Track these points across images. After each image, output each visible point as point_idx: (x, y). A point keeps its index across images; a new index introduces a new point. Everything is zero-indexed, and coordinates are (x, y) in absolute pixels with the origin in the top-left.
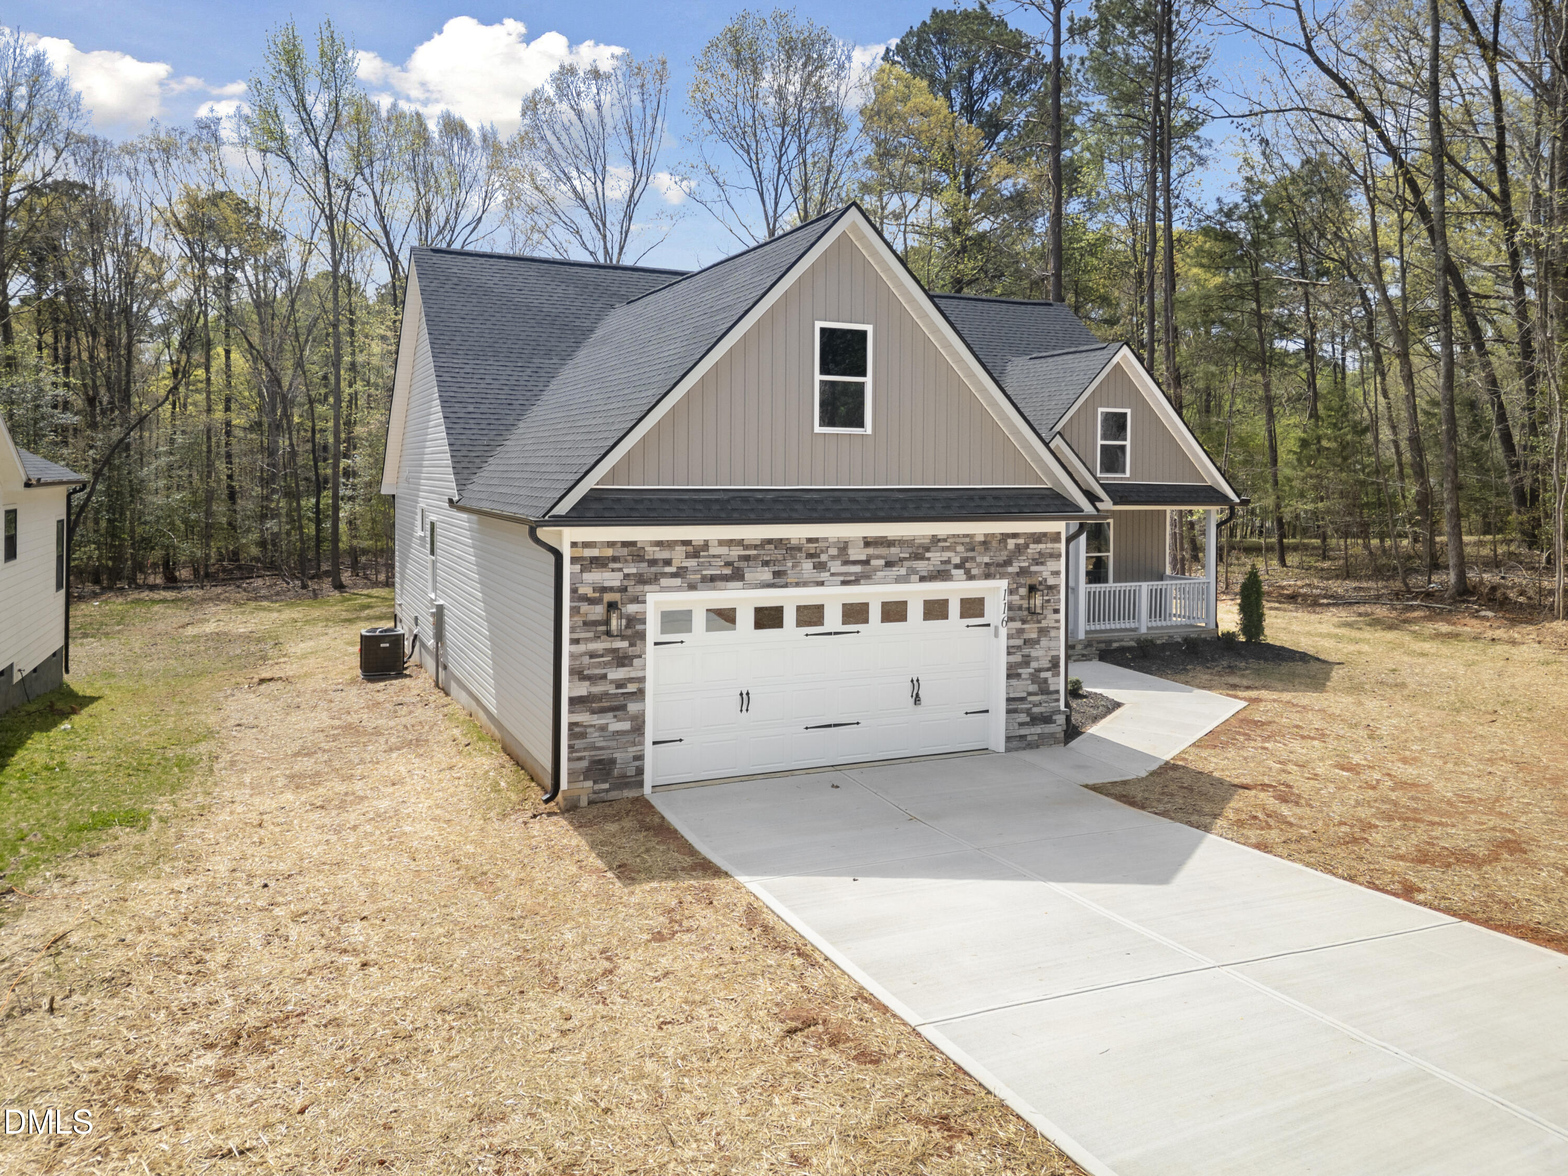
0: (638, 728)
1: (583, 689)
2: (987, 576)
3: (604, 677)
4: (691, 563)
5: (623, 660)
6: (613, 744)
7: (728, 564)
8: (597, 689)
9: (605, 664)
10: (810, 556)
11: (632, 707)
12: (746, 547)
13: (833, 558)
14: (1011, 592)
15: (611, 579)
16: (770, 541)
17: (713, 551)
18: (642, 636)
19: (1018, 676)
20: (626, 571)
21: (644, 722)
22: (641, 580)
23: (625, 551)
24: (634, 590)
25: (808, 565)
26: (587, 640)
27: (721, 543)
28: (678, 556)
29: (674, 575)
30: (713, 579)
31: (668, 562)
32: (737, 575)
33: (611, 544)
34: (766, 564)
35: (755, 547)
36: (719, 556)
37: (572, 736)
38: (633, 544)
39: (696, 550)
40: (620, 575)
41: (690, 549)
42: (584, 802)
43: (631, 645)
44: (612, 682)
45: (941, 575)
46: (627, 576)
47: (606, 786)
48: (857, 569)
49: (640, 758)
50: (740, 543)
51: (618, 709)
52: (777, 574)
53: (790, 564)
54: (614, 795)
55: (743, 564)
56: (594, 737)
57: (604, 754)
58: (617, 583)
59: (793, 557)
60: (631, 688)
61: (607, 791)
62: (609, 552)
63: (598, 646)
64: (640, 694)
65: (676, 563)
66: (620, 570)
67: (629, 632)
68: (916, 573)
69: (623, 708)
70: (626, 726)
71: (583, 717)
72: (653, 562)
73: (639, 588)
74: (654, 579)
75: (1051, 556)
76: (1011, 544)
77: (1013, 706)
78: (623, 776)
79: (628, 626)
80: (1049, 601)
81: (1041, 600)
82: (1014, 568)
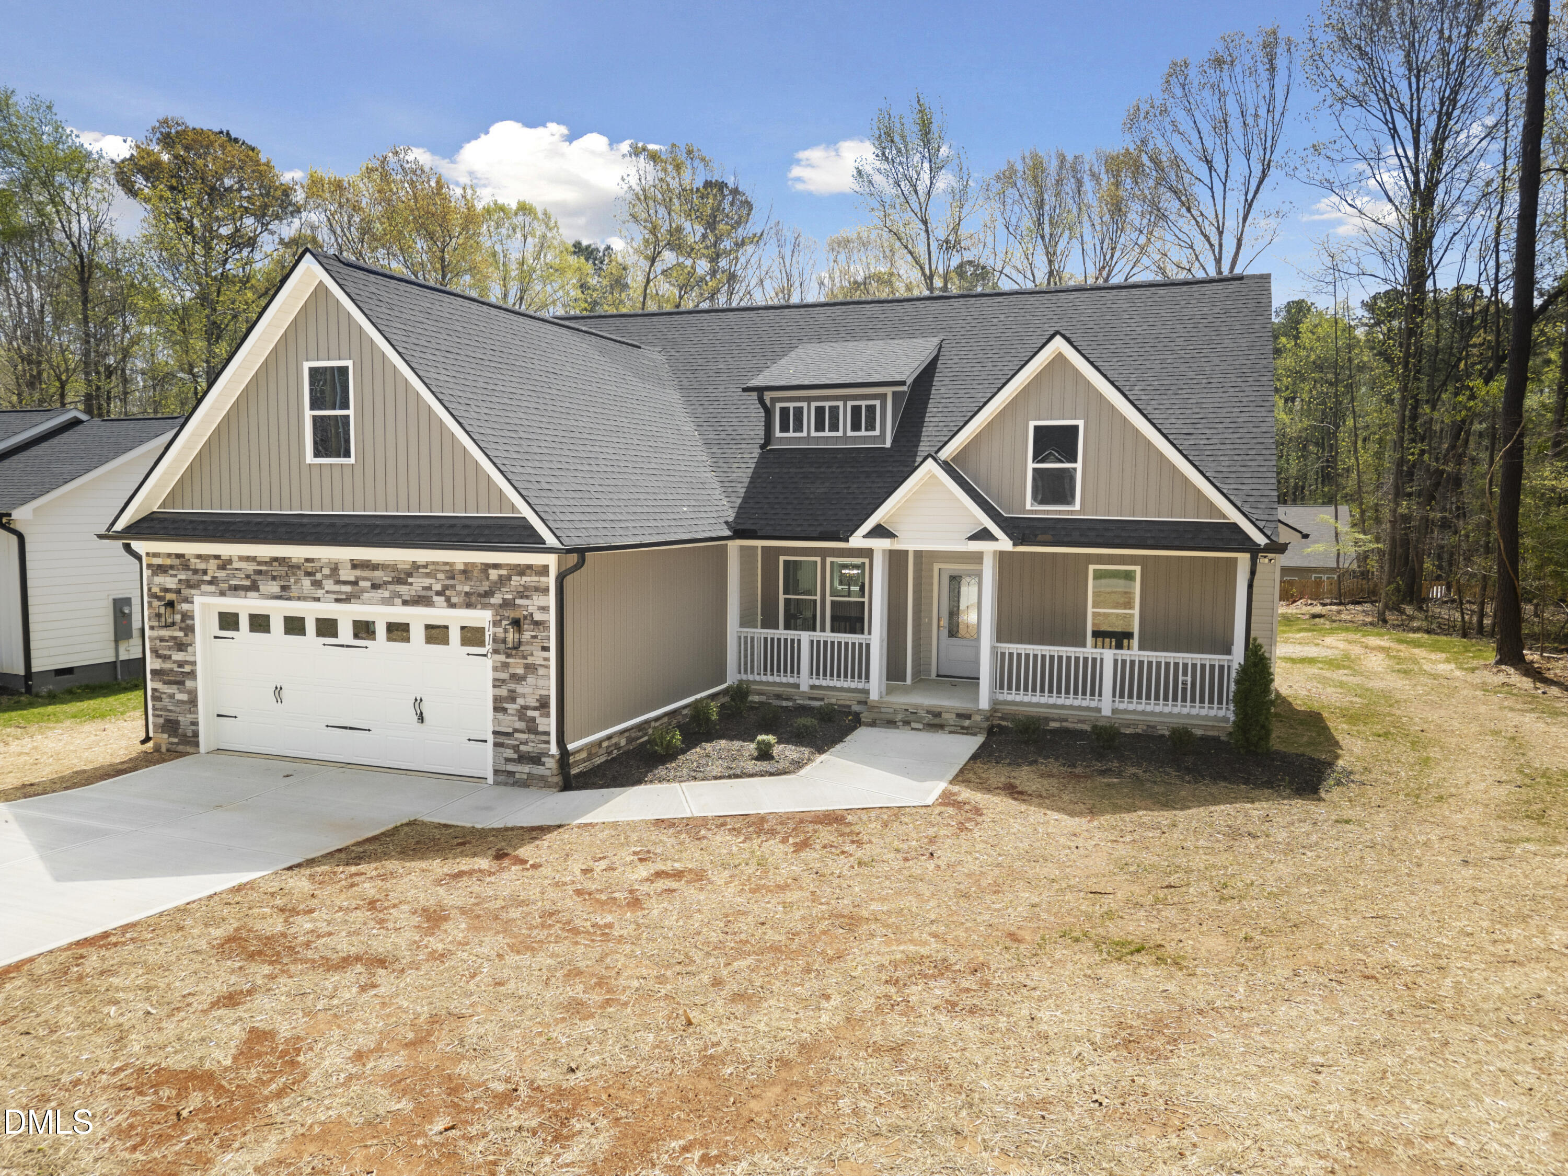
0: (193, 701)
1: (158, 664)
2: (469, 605)
3: (170, 657)
4: (221, 574)
5: (181, 646)
6: (178, 709)
7: (248, 577)
8: (168, 666)
9: (170, 648)
10: (308, 574)
11: (189, 684)
12: (259, 564)
14: (497, 624)
15: (170, 582)
16: (275, 559)
17: (236, 565)
18: (192, 629)
19: (505, 710)
20: (179, 577)
21: (196, 696)
22: (190, 585)
23: (177, 562)
24: (185, 592)
25: (306, 582)
26: (158, 627)
27: (242, 558)
28: (212, 567)
29: (210, 583)
30: (236, 588)
31: (205, 572)
32: (255, 587)
33: (169, 555)
34: (274, 578)
35: (266, 563)
36: (240, 570)
37: (154, 698)
38: (183, 556)
39: (224, 564)
40: (175, 580)
41: (220, 562)
42: (164, 749)
43: (186, 635)
44: (175, 662)
45: (422, 600)
46: (180, 580)
47: (176, 740)
48: (347, 588)
49: (195, 723)
50: (252, 559)
51: (180, 683)
52: (284, 588)
53: (292, 581)
54: (180, 746)
55: (257, 577)
56: (166, 701)
57: (172, 716)
58: (173, 586)
59: (294, 574)
60: (187, 669)
61: (176, 743)
62: (168, 562)
63: (166, 633)
64: (192, 675)
65: (211, 573)
66: (175, 576)
67: (183, 625)
68: (400, 596)
69: (182, 683)
70: (186, 697)
71: (159, 686)
72: (196, 571)
73: (188, 591)
74: (198, 585)
75: (537, 589)
76: (494, 574)
77: (501, 740)
78: (185, 735)
79: (183, 621)
80: (535, 637)
81: (527, 636)
82: (496, 599)
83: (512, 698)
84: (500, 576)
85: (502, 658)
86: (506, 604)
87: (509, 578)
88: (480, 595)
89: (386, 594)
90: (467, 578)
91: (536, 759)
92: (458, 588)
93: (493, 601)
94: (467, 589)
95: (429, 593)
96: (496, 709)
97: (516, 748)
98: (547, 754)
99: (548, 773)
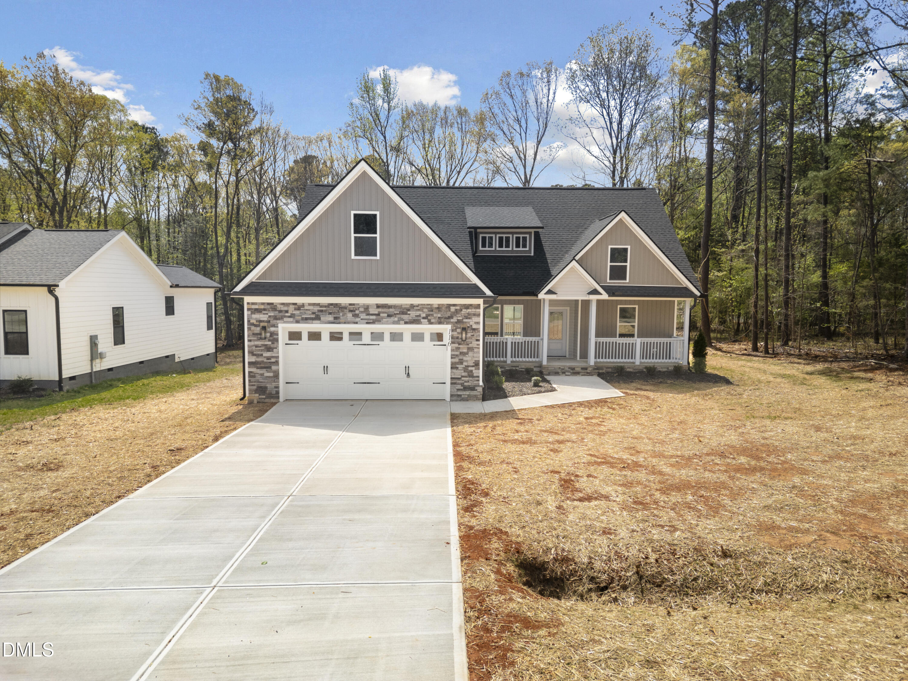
0: (276, 376)
1: (253, 359)
2: (440, 323)
3: (262, 355)
4: (297, 312)
5: (269, 349)
6: (266, 381)
7: (313, 313)
8: (260, 359)
9: (262, 350)
10: (351, 311)
11: (274, 368)
12: (321, 307)
13: (362, 312)
14: (453, 331)
15: (263, 317)
16: (332, 304)
17: (306, 308)
18: (277, 340)
19: (457, 368)
20: (269, 314)
21: (278, 374)
22: (276, 318)
23: (269, 307)
24: (273, 322)
25: (350, 315)
26: (254, 340)
27: (310, 304)
28: (291, 309)
29: (290, 317)
30: (306, 319)
31: (287, 312)
32: (317, 318)
33: (263, 304)
34: (330, 314)
35: (325, 306)
36: (309, 310)
37: (250, 376)
38: (272, 304)
39: (299, 307)
40: (267, 316)
41: (296, 306)
42: (255, 402)
43: (273, 343)
44: (265, 357)
45: (416, 321)
46: (270, 316)
47: (264, 397)
48: (374, 317)
49: (277, 387)
50: (318, 305)
51: (268, 367)
52: (335, 318)
53: (341, 314)
54: (267, 400)
55: (319, 313)
56: (258, 377)
57: (263, 385)
58: (266, 319)
59: (342, 311)
60: (273, 360)
61: (264, 399)
62: (262, 307)
63: (259, 343)
64: (277, 363)
65: (290, 312)
66: (267, 314)
67: (271, 338)
68: (403, 320)
69: (270, 367)
70: (271, 374)
71: (254, 370)
72: (280, 311)
73: (275, 321)
74: (281, 318)
75: (474, 315)
76: (453, 309)
77: (454, 381)
78: (271, 394)
79: (271, 336)
80: (473, 335)
81: (469, 335)
82: (454, 320)
83: (461, 362)
84: (456, 310)
85: (457, 345)
86: (459, 322)
87: (461, 310)
88: (446, 318)
89: (396, 319)
90: (439, 311)
91: (473, 389)
92: (435, 315)
93: (452, 320)
94: (439, 315)
95: (419, 318)
96: (452, 368)
97: (462, 384)
98: (479, 386)
99: (479, 393)
